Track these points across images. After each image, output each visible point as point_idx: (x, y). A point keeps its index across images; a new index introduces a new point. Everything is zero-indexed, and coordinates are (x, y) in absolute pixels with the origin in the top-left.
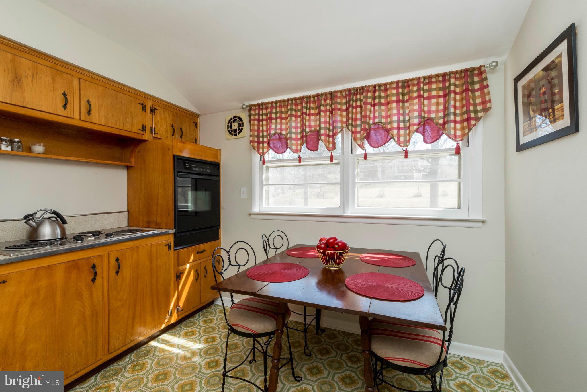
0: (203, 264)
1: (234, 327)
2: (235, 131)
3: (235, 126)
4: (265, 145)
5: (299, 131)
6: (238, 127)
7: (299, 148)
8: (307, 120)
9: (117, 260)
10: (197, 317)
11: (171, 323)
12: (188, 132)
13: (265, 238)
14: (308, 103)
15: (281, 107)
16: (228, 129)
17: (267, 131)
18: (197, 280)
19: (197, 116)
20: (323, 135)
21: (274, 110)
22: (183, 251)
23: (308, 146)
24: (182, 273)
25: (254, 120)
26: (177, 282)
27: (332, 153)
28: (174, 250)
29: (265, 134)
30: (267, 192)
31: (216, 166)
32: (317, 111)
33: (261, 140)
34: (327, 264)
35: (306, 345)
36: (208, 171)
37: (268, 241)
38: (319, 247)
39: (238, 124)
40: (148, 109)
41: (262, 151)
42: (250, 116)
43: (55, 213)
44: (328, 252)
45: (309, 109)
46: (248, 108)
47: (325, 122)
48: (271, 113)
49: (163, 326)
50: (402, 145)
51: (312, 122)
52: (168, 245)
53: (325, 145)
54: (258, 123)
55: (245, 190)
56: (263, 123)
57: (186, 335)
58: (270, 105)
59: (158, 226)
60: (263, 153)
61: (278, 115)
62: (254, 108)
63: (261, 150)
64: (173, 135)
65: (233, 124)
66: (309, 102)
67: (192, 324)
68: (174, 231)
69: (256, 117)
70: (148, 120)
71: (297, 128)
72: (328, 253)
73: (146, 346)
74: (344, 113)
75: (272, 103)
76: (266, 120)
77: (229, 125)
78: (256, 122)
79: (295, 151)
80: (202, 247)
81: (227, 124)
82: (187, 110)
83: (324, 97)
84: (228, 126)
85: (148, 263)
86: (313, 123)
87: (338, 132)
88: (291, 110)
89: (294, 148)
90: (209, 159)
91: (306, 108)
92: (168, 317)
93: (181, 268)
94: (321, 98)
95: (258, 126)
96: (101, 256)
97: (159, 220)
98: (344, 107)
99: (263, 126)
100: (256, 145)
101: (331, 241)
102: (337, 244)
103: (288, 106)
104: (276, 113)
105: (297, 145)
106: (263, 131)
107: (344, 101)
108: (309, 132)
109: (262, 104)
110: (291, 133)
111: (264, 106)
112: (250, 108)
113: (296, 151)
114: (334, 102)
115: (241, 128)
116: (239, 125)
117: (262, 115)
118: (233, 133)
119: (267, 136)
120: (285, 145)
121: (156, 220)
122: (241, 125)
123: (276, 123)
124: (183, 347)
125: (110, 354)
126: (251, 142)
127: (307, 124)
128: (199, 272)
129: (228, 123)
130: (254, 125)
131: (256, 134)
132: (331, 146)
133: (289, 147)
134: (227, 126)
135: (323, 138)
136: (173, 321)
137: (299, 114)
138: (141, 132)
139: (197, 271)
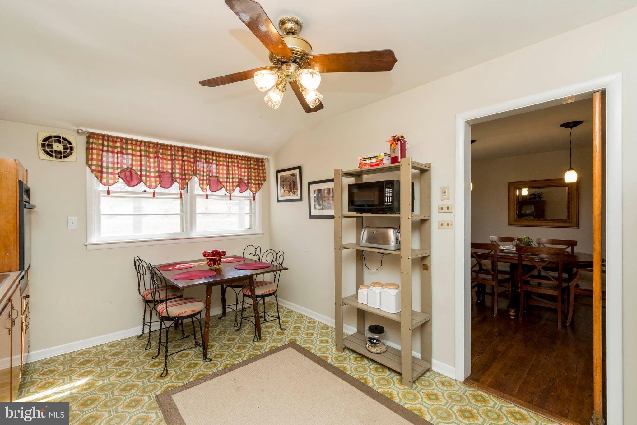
2: (57, 153)
3: (58, 147)
4: (111, 176)
6: (64, 149)
7: (153, 184)
16: (43, 147)
17: (114, 163)
25: (98, 149)
27: (181, 192)
32: (169, 157)
33: (104, 170)
39: (63, 146)
41: (105, 182)
42: (88, 143)
45: (162, 154)
46: (87, 135)
47: (179, 169)
50: (228, 192)
53: (180, 185)
54: (102, 153)
56: (108, 154)
58: (119, 140)
60: (109, 183)
61: (130, 152)
65: (54, 144)
66: (162, 149)
69: (101, 147)
71: (150, 167)
74: (192, 165)
75: (121, 138)
76: (113, 153)
77: (46, 143)
79: (149, 187)
81: (41, 142)
84: (43, 144)
88: (145, 151)
89: (149, 184)
95: (102, 156)
99: (107, 157)
106: (108, 162)
109: (109, 136)
111: (111, 139)
112: (90, 136)
116: (66, 147)
117: (107, 146)
118: (53, 154)
119: (113, 168)
122: (69, 149)
123: (127, 158)
126: (93, 170)
127: (161, 166)
129: (44, 141)
130: (97, 154)
131: (100, 163)
133: (144, 183)
137: (151, 155)
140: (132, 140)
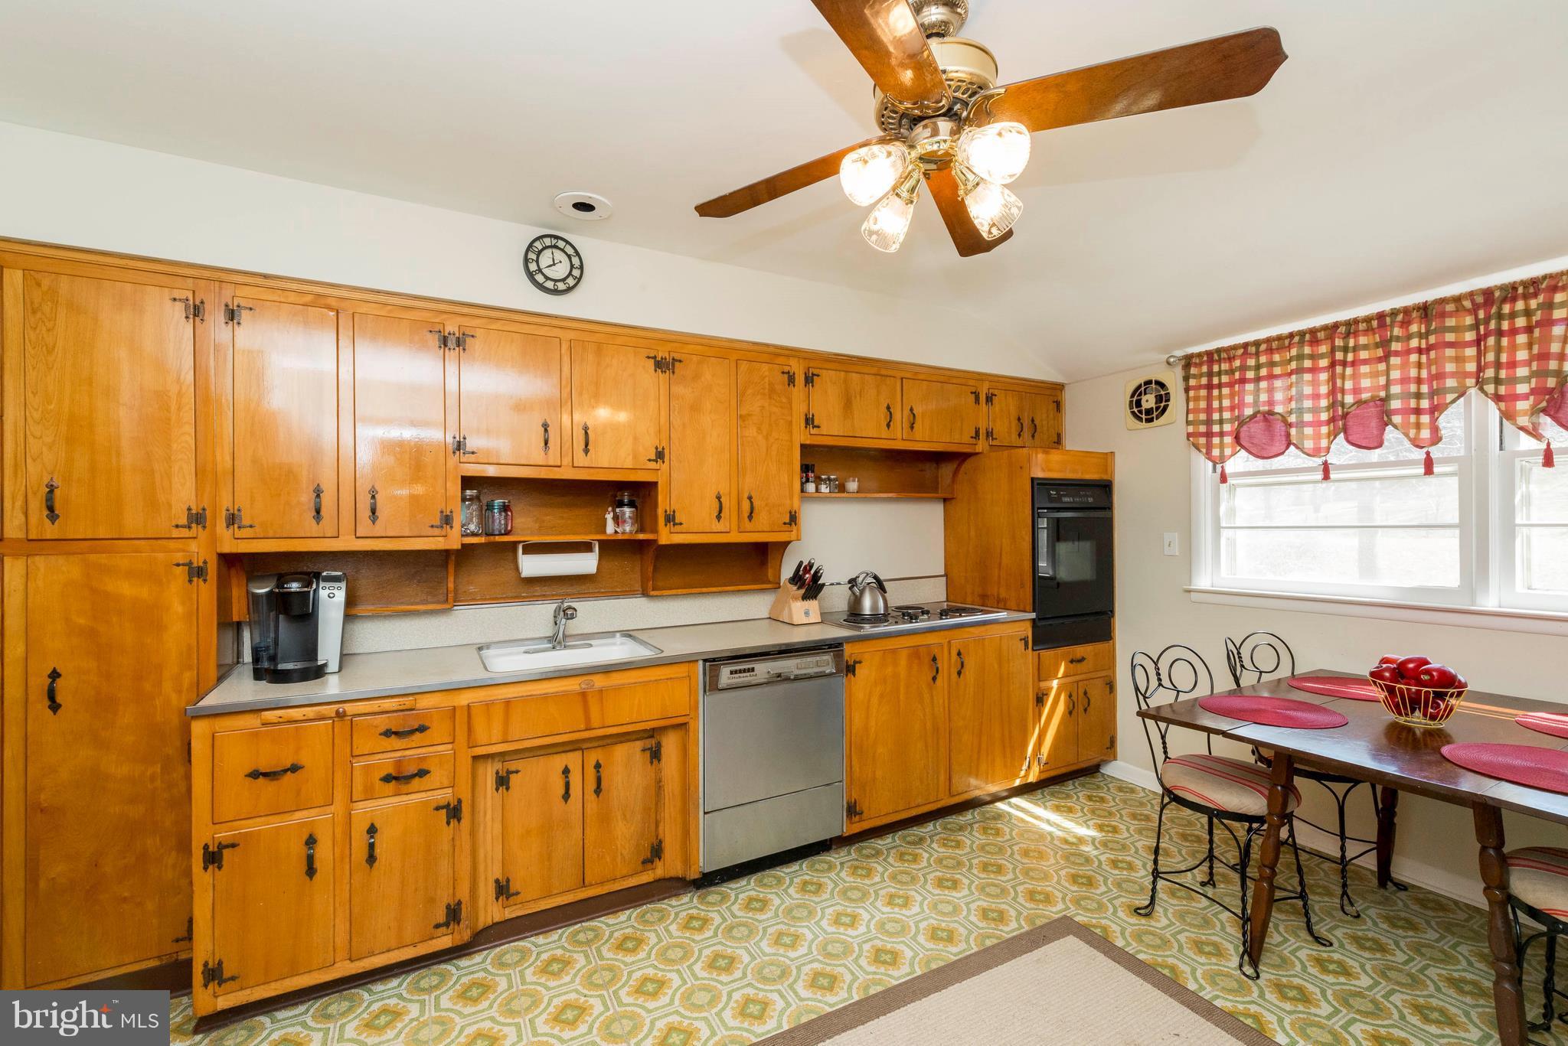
0: (1080, 684)
1: (1176, 792)
2: (1149, 412)
3: (1149, 401)
4: (1228, 440)
5: (1324, 403)
6: (1156, 403)
7: (1324, 443)
8: (1347, 377)
9: (959, 654)
10: (1071, 787)
11: (1029, 781)
12: (1045, 423)
13: (1231, 647)
14: (1352, 336)
15: (1272, 353)
16: (1131, 407)
17: (1232, 408)
18: (1070, 713)
19: (1059, 388)
20: (1396, 412)
21: (1251, 362)
22: (1047, 654)
23: (1350, 438)
24: (1046, 694)
25: (1200, 387)
26: (1037, 710)
27: (1428, 453)
28: (1033, 650)
29: (1227, 415)
30: (1232, 543)
31: (1105, 488)
32: (1380, 352)
33: (1216, 428)
34: (1400, 714)
35: (1344, 893)
36: (1090, 500)
37: (1239, 653)
38: (1376, 675)
39: (1156, 396)
40: (983, 398)
41: (1218, 454)
42: (1186, 379)
43: (876, 577)
44: (1402, 686)
45: (1355, 349)
46: (1183, 362)
47: (1404, 381)
48: (1244, 368)
49: (1017, 783)
51: (1366, 381)
52: (1024, 639)
53: (1407, 435)
54: (1208, 393)
55: (1174, 537)
56: (1220, 392)
57: (1057, 809)
58: (1240, 351)
59: (1001, 604)
60: (1222, 459)
61: (1264, 372)
62: (1198, 361)
63: (1216, 452)
64: (1019, 435)
65: (1144, 398)
66: (1354, 333)
67: (1064, 796)
68: (1033, 615)
69: (1204, 381)
70: (983, 417)
71: (1316, 396)
72: (1401, 691)
73: (991, 806)
74: (1471, 352)
75: (1246, 345)
76: (1231, 385)
77: (1134, 399)
78: (1203, 393)
79: (1311, 452)
80: (1080, 650)
81: (1128, 399)
82: (1043, 382)
83: (1400, 317)
84: (1131, 402)
85: (996, 666)
86: (1366, 383)
87: (1448, 401)
88: (1300, 357)
89: (1309, 444)
90: (1092, 475)
91: (1345, 349)
92: (1025, 767)
93: (1043, 685)
94: (1393, 322)
95: (1209, 398)
96: (941, 645)
97: (1003, 594)
98: (1470, 336)
99: (1220, 397)
100: (1202, 440)
101: (1411, 666)
102: (1428, 672)
103: (1292, 351)
104: (1258, 367)
105: (1317, 437)
106: (1221, 410)
107: (1469, 320)
108: (1352, 406)
109: (1219, 351)
110: (1300, 411)
111: (1224, 355)
112: (1188, 361)
113: (1315, 453)
114: (1433, 327)
115: (1162, 405)
116: (1159, 398)
117: (1219, 374)
118: (1144, 416)
119: (1231, 421)
120: (1284, 439)
121: (998, 595)
122: (1163, 400)
123: (1257, 391)
124: (1058, 825)
125: (952, 795)
126: (1189, 435)
127: (1349, 385)
128: (1074, 698)
129: (1132, 396)
130: (1197, 399)
131: (1203, 417)
132: (1425, 434)
133: (1294, 445)
134: (1128, 403)
135: (1397, 419)
136: (1032, 778)
137: (1324, 363)
138: (974, 441)
139: (1070, 696)
140: (1268, 340)
